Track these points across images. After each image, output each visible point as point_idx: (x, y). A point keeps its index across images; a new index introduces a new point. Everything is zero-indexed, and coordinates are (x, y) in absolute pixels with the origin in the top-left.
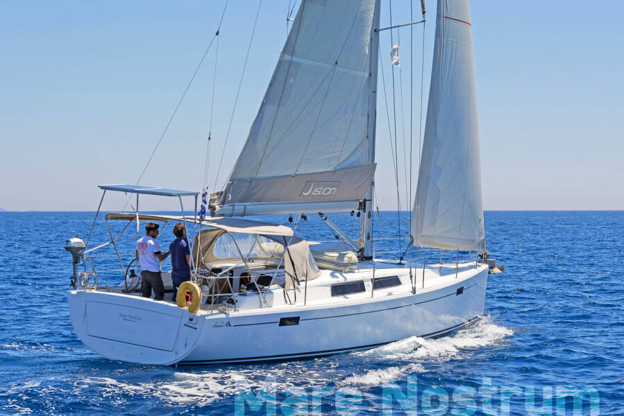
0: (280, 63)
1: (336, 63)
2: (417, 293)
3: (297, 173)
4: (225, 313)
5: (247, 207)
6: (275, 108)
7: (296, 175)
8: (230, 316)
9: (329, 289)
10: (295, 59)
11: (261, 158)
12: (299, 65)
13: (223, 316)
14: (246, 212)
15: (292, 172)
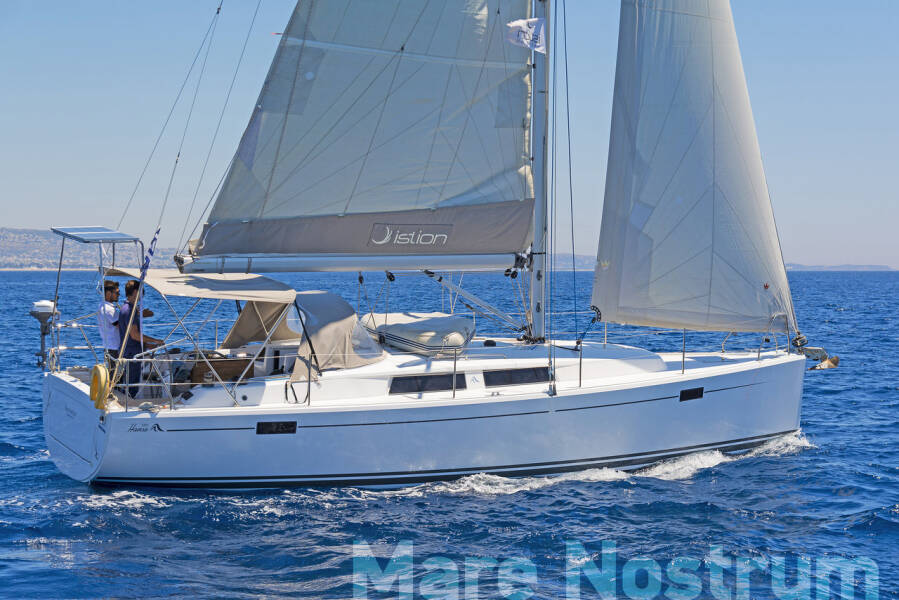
0: (281, 49)
1: (402, 49)
2: (559, 394)
3: (348, 211)
4: (150, 412)
5: (253, 260)
6: (282, 115)
7: (346, 215)
8: (158, 416)
9: (386, 385)
10: (309, 43)
11: (265, 188)
12: (321, 54)
13: (146, 415)
14: (253, 266)
15: (340, 210)
